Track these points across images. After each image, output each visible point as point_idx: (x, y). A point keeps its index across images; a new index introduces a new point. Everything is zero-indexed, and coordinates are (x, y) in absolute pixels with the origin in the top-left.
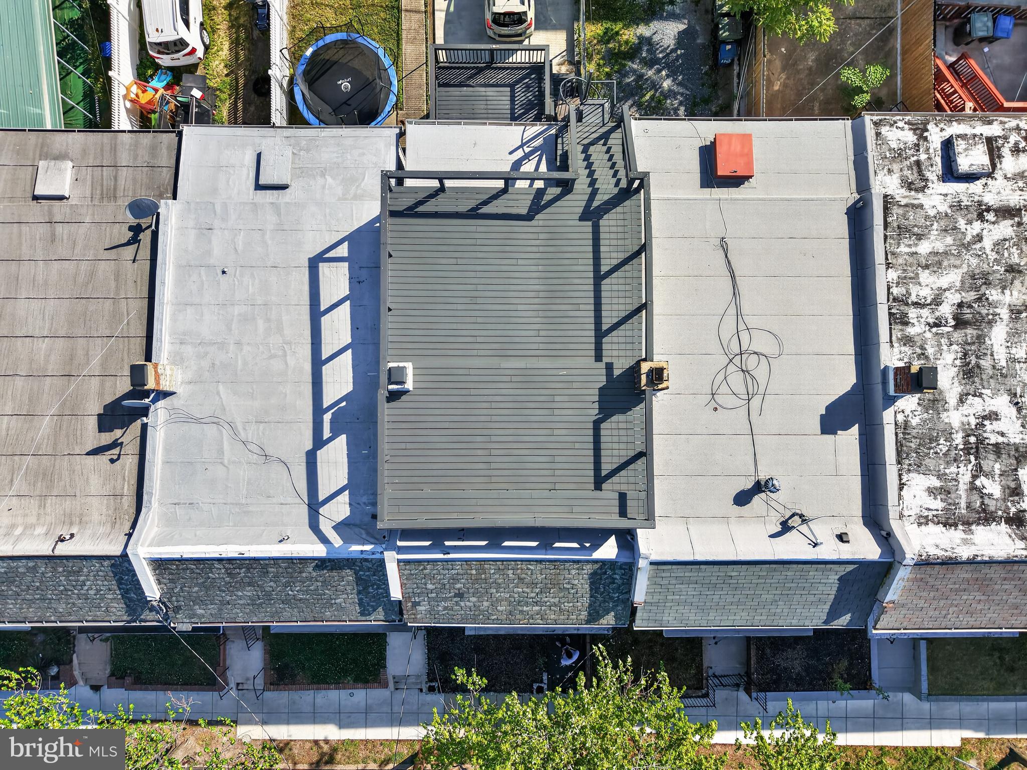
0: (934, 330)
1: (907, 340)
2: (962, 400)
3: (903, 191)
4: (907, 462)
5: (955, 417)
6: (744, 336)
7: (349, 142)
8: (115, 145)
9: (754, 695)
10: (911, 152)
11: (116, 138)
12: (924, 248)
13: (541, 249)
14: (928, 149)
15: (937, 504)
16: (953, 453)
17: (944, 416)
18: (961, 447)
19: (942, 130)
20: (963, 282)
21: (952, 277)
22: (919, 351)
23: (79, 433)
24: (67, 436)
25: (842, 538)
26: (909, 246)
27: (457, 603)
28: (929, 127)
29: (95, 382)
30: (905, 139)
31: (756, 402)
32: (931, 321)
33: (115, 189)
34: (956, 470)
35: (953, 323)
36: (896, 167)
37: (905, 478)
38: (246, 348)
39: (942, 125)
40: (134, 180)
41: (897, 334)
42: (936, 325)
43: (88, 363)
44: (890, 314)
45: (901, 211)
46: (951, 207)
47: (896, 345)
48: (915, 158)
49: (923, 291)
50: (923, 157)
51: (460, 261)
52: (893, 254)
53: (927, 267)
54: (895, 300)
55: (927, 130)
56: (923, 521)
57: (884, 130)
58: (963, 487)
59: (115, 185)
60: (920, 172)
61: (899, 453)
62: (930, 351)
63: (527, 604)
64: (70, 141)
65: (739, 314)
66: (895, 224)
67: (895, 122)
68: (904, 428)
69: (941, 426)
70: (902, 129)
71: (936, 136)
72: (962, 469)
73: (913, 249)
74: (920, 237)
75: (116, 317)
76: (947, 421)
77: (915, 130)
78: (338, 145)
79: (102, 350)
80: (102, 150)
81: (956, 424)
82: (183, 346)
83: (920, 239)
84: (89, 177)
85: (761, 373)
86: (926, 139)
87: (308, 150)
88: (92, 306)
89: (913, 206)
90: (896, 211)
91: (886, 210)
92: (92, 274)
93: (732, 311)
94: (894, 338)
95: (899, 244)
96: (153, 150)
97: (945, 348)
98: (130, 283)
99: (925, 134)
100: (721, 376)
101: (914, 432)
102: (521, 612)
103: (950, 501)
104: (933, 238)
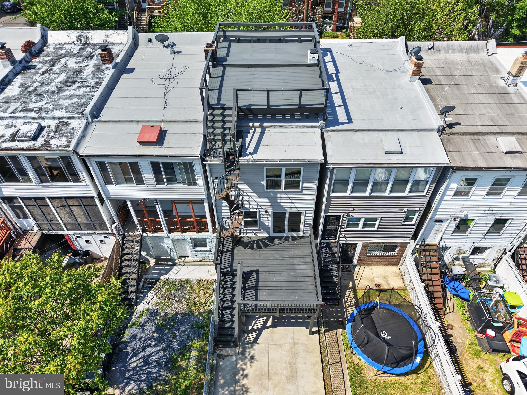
20: (64, 92)
21: (67, 93)
35: (77, 82)
42: (84, 82)
53: (77, 95)
62: (91, 76)
65: (167, 88)
93: (169, 89)
97: (84, 77)
100: (180, 74)
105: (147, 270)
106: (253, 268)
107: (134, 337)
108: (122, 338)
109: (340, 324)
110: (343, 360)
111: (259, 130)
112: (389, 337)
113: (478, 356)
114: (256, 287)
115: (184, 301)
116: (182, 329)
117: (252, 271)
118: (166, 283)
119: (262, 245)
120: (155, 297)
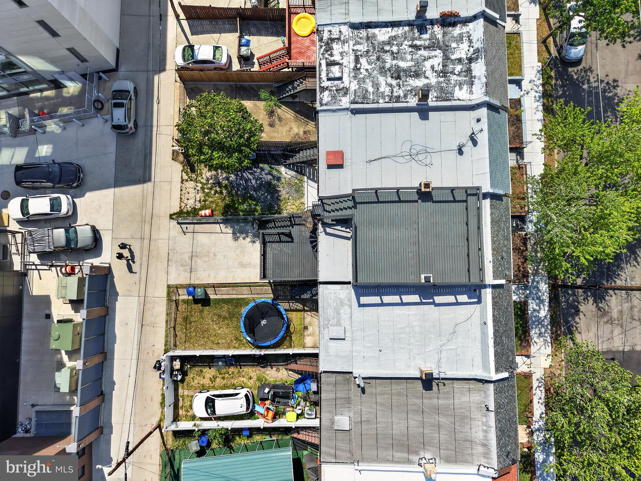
0: (401, 87)
1: (405, 96)
2: (427, 78)
3: (348, 96)
4: (450, 97)
5: (433, 80)
6: (404, 154)
7: (325, 304)
8: (326, 399)
9: (524, 146)
10: (332, 93)
11: (323, 399)
12: (371, 90)
13: (375, 228)
14: (331, 87)
15: (465, 87)
16: (446, 82)
17: (433, 84)
18: (444, 78)
19: (324, 81)
20: (383, 76)
21: (382, 80)
22: (409, 92)
23: (445, 406)
24: (447, 411)
25: (478, 120)
26: (370, 95)
27: (505, 260)
28: (322, 86)
29: (425, 401)
30: (328, 95)
31: (428, 150)
32: (398, 88)
33: (345, 398)
34: (453, 81)
35: (399, 80)
36: (338, 98)
37: (456, 98)
38: (411, 341)
39: (322, 81)
40: (341, 391)
41: (403, 100)
42: (400, 86)
43: (417, 404)
44: (396, 102)
45: (357, 98)
46: (355, 80)
47: (407, 100)
48: (335, 91)
49: (387, 90)
50: (334, 88)
51: (380, 258)
52: (373, 100)
53: (378, 89)
54: (390, 100)
55: (324, 87)
56: (471, 92)
57: (324, 102)
58: (459, 78)
59: (344, 398)
60: (341, 90)
61: (447, 100)
62: (409, 88)
63: (504, 234)
64: (325, 418)
65: (395, 156)
66: (362, 100)
67: (321, 98)
68: (438, 98)
69: (437, 85)
70: (323, 96)
71: (326, 84)
72: (452, 78)
73: (371, 93)
74: (367, 91)
75: (399, 394)
76: (435, 83)
77: (324, 91)
78: (327, 308)
79: (412, 399)
80: (328, 405)
81: (436, 80)
82: (411, 366)
83: (368, 91)
84: (340, 409)
85: (418, 148)
86: (327, 87)
87: (329, 321)
88: (395, 404)
89: (355, 93)
90: (357, 99)
91: (356, 103)
92: (382, 404)
93: (394, 158)
94: (405, 101)
95: (369, 99)
96: (329, 384)
97: (408, 83)
98: (385, 389)
99: (325, 87)
100: (419, 162)
101: (439, 95)
102: (507, 236)
103: (464, 83)
104: (367, 86)
105: (312, 165)
106: (294, 239)
107: (262, 169)
108: (261, 163)
109: (277, 297)
110: (253, 296)
111: (349, 235)
112: (262, 325)
113: (258, 379)
114: (281, 242)
115: (287, 196)
116: (269, 197)
117: (292, 238)
118: (301, 181)
119: (314, 244)
120: (290, 176)
